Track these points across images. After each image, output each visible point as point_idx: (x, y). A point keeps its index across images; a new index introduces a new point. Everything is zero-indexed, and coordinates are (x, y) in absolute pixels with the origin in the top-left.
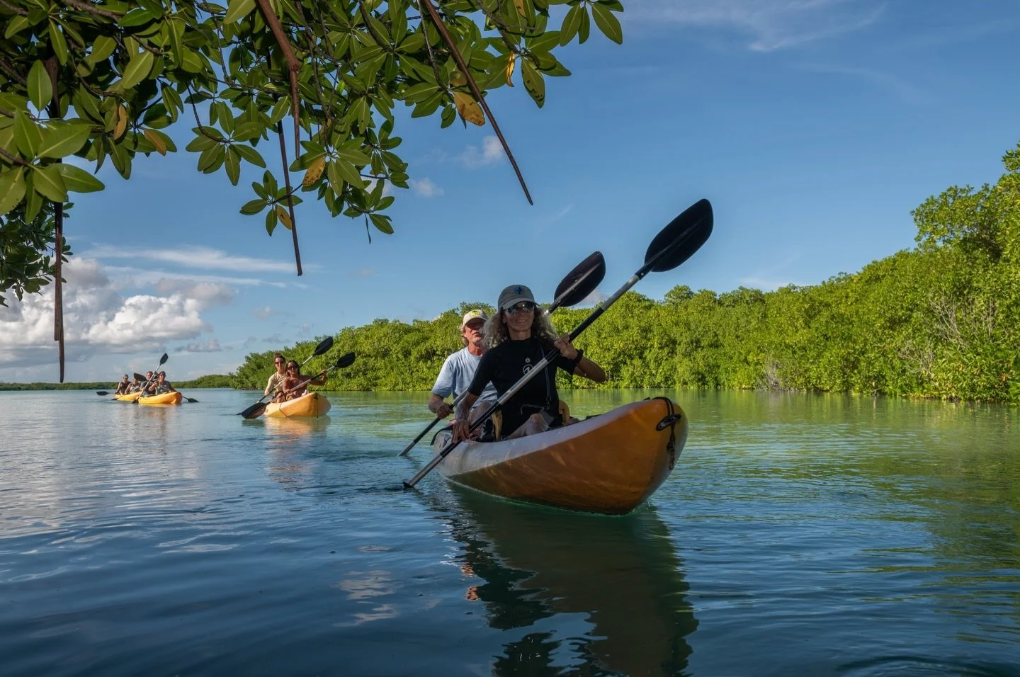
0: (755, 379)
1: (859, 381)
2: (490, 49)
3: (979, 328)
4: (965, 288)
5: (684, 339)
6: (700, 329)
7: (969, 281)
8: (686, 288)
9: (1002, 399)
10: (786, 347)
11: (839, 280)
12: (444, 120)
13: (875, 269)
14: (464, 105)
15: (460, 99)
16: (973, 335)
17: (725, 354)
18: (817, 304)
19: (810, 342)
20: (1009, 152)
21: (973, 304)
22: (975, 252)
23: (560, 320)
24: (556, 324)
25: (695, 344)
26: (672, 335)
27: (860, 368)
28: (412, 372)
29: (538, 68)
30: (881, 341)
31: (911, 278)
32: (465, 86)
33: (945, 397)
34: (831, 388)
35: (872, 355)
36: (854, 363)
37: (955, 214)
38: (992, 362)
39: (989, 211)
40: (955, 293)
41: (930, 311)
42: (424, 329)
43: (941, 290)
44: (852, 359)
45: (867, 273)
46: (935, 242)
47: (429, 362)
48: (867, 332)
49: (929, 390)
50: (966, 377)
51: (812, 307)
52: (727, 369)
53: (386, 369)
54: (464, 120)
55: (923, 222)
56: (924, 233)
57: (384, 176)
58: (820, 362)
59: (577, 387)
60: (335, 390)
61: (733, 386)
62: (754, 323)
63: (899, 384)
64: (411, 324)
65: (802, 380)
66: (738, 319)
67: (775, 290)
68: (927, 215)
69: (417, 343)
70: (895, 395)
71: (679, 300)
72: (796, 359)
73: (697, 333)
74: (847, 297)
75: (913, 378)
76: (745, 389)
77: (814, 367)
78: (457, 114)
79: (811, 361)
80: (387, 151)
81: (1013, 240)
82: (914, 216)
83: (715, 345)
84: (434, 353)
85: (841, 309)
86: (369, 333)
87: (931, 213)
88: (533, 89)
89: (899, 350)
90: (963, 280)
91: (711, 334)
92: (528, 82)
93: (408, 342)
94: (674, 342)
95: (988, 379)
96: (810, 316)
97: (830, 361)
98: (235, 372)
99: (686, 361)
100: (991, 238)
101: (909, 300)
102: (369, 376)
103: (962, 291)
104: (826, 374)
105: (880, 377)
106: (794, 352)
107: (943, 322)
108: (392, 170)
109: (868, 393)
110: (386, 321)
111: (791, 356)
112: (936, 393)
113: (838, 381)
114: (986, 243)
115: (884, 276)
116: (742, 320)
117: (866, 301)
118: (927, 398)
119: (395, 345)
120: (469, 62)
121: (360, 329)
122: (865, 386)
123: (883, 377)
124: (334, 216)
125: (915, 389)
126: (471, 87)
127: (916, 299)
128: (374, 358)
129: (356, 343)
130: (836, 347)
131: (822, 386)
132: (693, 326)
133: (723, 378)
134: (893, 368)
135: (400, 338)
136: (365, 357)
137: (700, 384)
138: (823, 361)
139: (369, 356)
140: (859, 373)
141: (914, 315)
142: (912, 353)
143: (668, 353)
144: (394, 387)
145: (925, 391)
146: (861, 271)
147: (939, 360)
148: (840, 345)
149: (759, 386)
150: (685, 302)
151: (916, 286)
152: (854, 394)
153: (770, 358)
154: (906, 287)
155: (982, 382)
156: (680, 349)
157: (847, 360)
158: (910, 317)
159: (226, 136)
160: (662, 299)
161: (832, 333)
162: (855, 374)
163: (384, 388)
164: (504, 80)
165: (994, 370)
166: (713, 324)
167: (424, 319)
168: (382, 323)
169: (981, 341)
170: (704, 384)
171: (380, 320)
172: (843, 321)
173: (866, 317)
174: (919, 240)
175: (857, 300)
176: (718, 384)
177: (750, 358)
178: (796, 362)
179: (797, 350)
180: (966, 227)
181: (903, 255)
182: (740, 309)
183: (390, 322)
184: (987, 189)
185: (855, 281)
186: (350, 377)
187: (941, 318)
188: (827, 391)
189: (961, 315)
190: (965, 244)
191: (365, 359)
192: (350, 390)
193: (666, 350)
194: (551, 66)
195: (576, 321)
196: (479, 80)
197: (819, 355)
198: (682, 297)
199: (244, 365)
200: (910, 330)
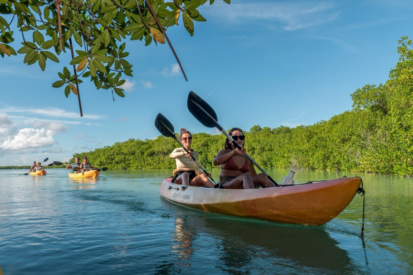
0: (287, 164)
1: (330, 165)
2: (168, 8)
3: (379, 143)
4: (373, 126)
5: (258, 147)
6: (264, 143)
7: (375, 124)
8: (259, 126)
9: (390, 172)
10: (300, 151)
11: (321, 123)
12: (146, 42)
13: (335, 118)
14: (155, 34)
15: (154, 31)
16: (377, 146)
17: (275, 153)
18: (312, 133)
19: (310, 149)
20: (393, 69)
21: (377, 133)
22: (377, 112)
23: (207, 139)
24: (205, 141)
25: (262, 149)
26: (253, 146)
27: (330, 159)
28: (145, 161)
29: (191, 17)
30: (339, 148)
31: (351, 122)
32: (155, 25)
33: (366, 171)
34: (318, 167)
35: (335, 154)
36: (327, 157)
37: (369, 96)
38: (386, 157)
39: (383, 95)
40: (369, 128)
41: (359, 136)
42: (150, 143)
43: (363, 127)
44: (327, 155)
45: (332, 120)
46: (360, 107)
47: (152, 157)
48: (333, 144)
49: (359, 168)
50: (375, 163)
51: (310, 134)
52: (275, 160)
53: (133, 160)
54: (155, 41)
55: (355, 99)
56: (356, 104)
57: (121, 70)
58: (314, 157)
59: (214, 167)
60: (111, 169)
61: (278, 167)
62: (286, 140)
63: (347, 166)
64: (145, 141)
65: (306, 164)
66: (280, 139)
67: (295, 127)
68: (357, 97)
69: (147, 149)
70: (345, 171)
71: (256, 131)
72: (304, 156)
73: (263, 145)
74: (324, 130)
75: (352, 163)
76: (283, 168)
77: (311, 159)
78: (153, 39)
79: (310, 156)
80: (122, 58)
81: (394, 106)
82: (352, 97)
83: (270, 150)
84: (154, 153)
85: (322, 135)
86: (126, 145)
87: (359, 95)
88: (188, 27)
89: (347, 152)
90: (372, 123)
91: (269, 145)
92: (186, 23)
93: (143, 149)
94: (254, 149)
95: (385, 164)
96: (310, 137)
97: (318, 156)
98: (68, 161)
99: (259, 157)
100: (383, 106)
101: (350, 131)
102: (126, 163)
103: (372, 127)
104: (316, 162)
105: (339, 163)
106: (303, 153)
107: (365, 140)
108: (125, 68)
109: (334, 169)
110: (134, 140)
111: (302, 154)
112: (362, 170)
113: (321, 165)
114: (381, 108)
115: (339, 122)
116: (282, 139)
117: (332, 131)
118: (359, 172)
119: (137, 150)
120: (158, 13)
121: (123, 143)
122: (332, 167)
123: (340, 163)
124: (98, 89)
125: (354, 168)
126: (158, 25)
127: (353, 131)
128: (128, 155)
129: (121, 149)
130: (320, 151)
131: (315, 167)
132: (262, 142)
133: (274, 163)
134: (344, 159)
135: (140, 147)
136: (125, 155)
137: (264, 166)
138: (315, 156)
139: (126, 154)
140: (330, 161)
141: (353, 137)
142: (352, 153)
143: (251, 154)
144: (137, 167)
145: (358, 169)
146: (330, 119)
147: (363, 156)
148: (322, 150)
149: (289, 167)
150: (259, 132)
151: (353, 125)
152: (328, 170)
153: (293, 155)
154: (349, 126)
155: (381, 165)
156: (256, 152)
157: (325, 156)
158: (351, 138)
159: (39, 47)
160: (249, 131)
161: (319, 145)
162: (328, 162)
163: (133, 168)
164: (174, 22)
165: (387, 160)
166: (270, 141)
167: (150, 139)
168: (132, 141)
169: (380, 148)
170: (266, 166)
171: (131, 139)
172: (323, 140)
173: (332, 139)
174: (354, 106)
175: (329, 131)
176: (272, 166)
177: (285, 155)
178: (304, 157)
179: (304, 152)
180: (373, 101)
181: (347, 113)
182: (281, 135)
183: (136, 140)
184: (381, 86)
185: (327, 124)
186: (118, 164)
187: (364, 138)
188: (317, 169)
189: (371, 137)
190: (373, 108)
191: (124, 156)
192: (118, 169)
193: (251, 152)
194: (196, 16)
195: (213, 140)
196: (162, 22)
197: (313, 154)
198: (257, 130)
199: (72, 158)
200: (351, 144)
